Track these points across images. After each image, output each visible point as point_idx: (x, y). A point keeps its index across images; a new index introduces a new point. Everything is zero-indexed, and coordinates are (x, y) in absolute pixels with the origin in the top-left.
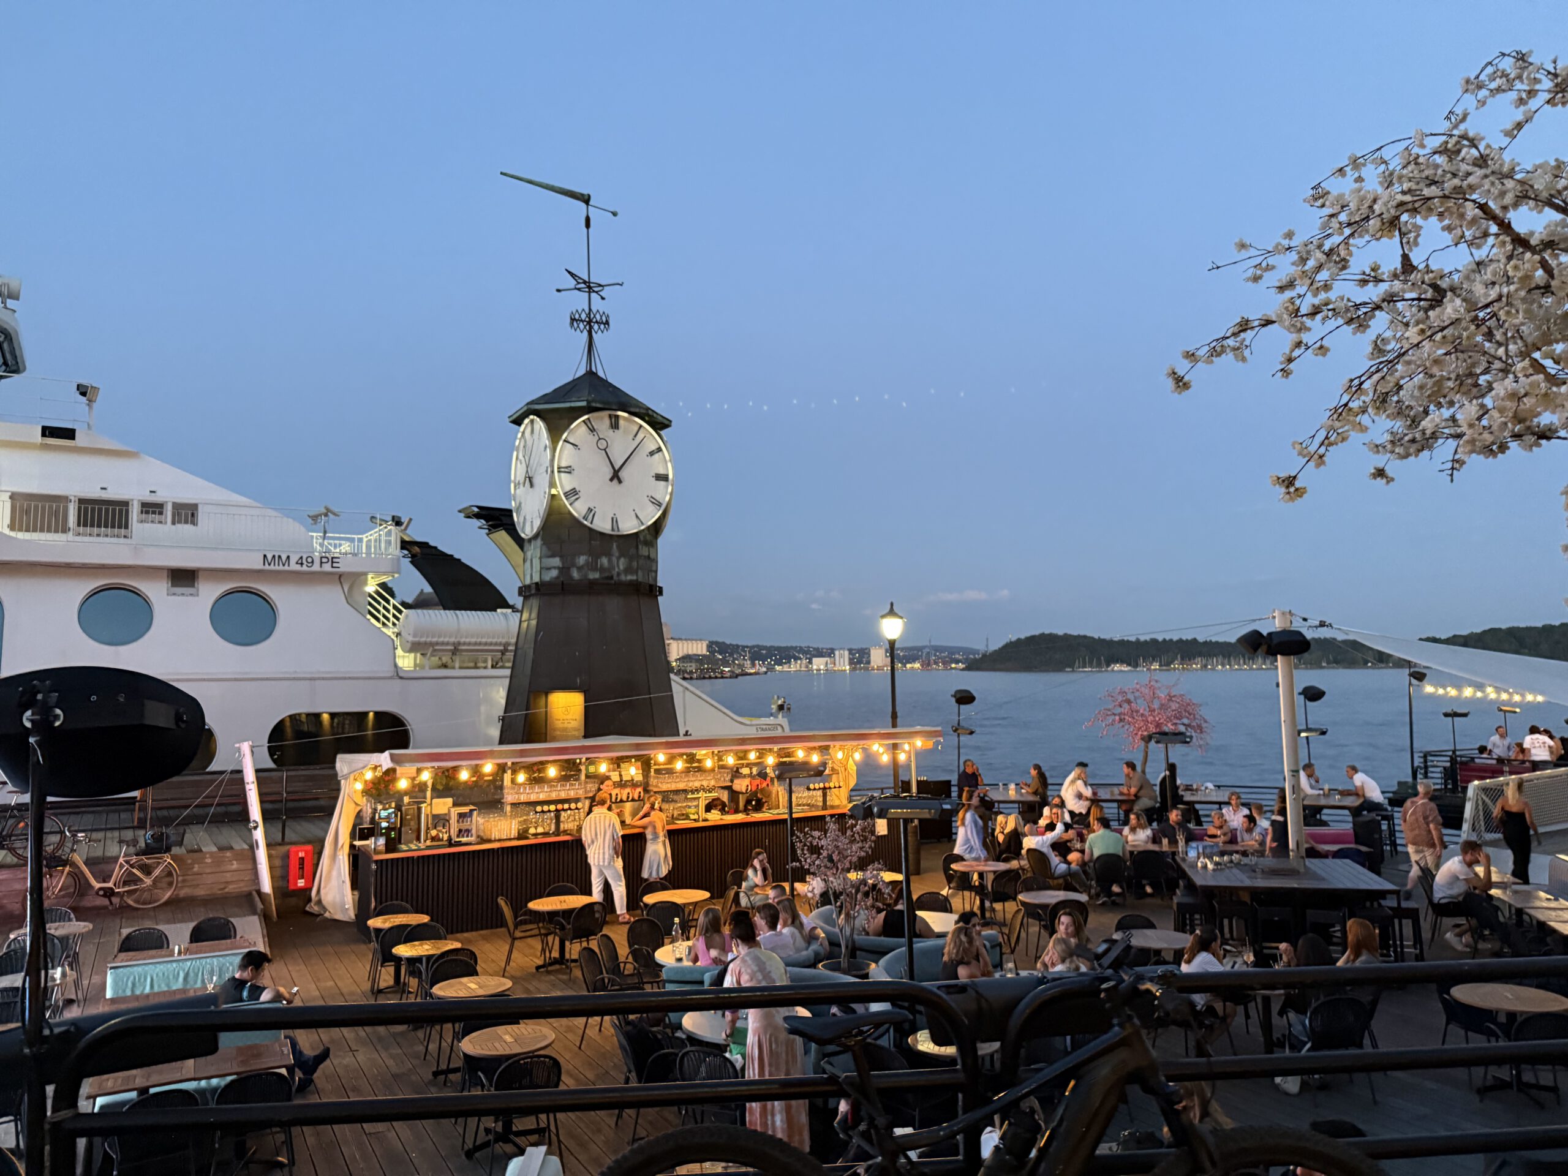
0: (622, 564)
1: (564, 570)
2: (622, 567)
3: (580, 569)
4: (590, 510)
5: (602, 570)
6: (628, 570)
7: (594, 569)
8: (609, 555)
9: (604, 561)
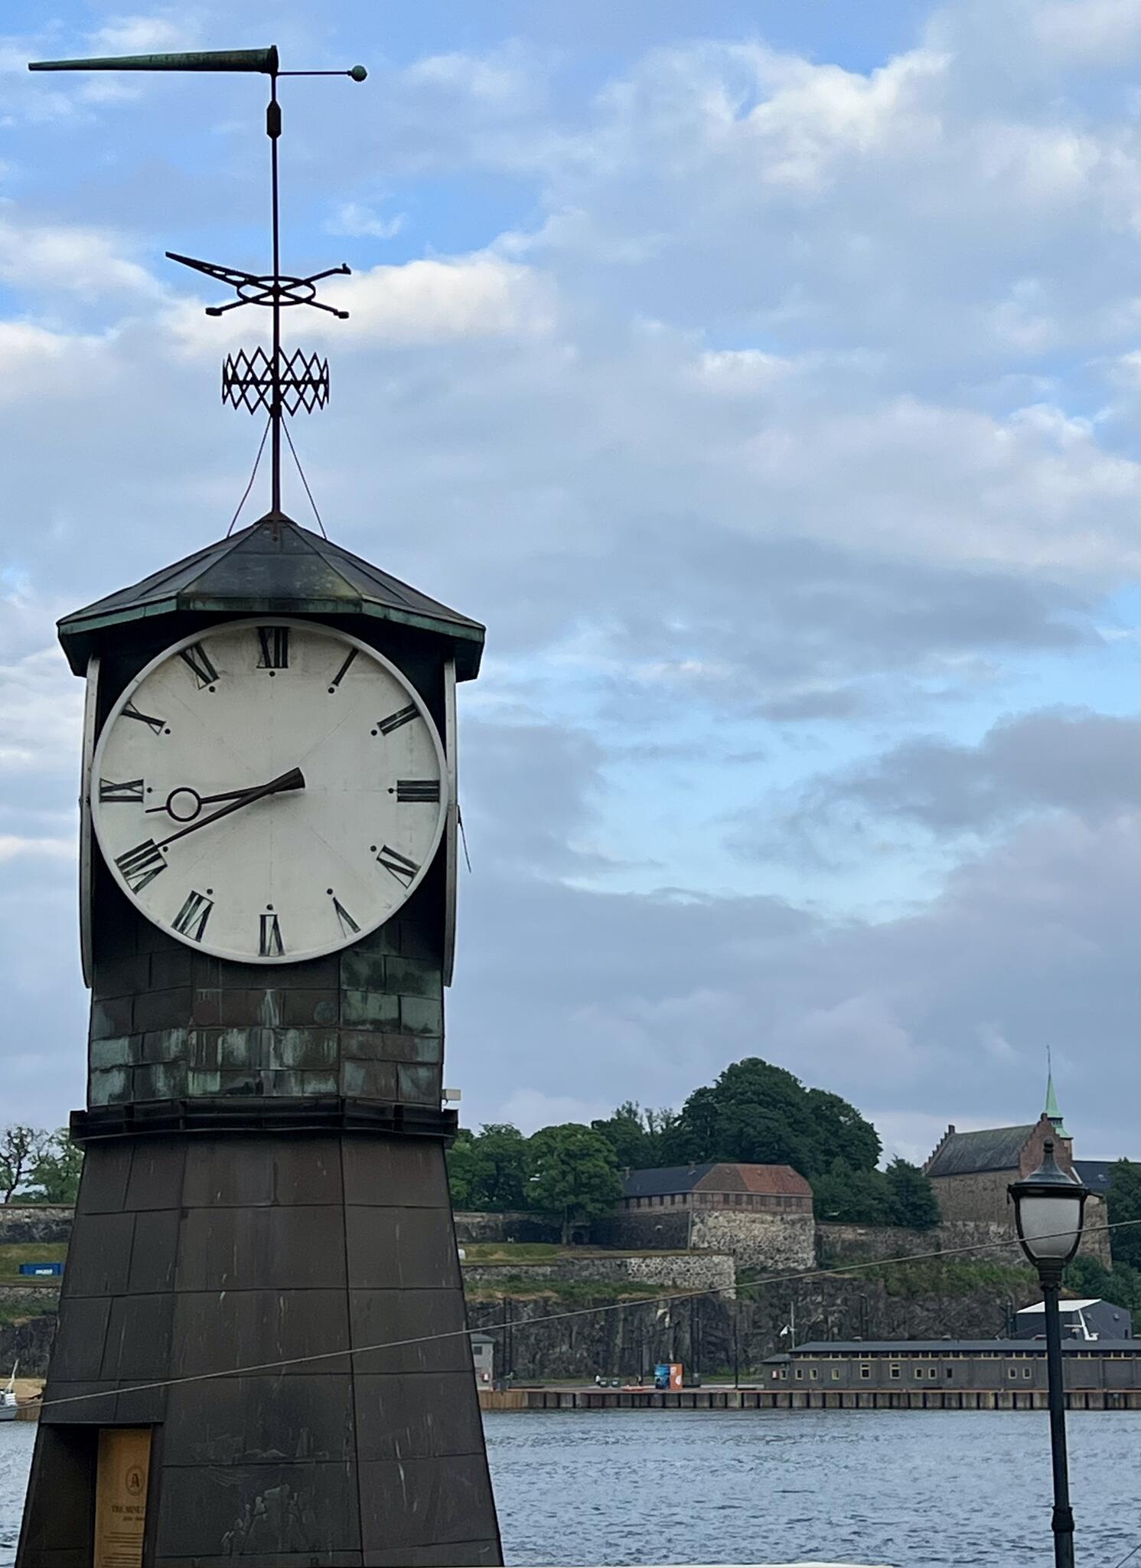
0: (292, 1047)
1: (137, 1071)
2: (289, 1058)
3: (171, 1066)
4: (195, 898)
5: (229, 1069)
6: (308, 1066)
7: (207, 1066)
8: (248, 1022)
9: (237, 1041)
